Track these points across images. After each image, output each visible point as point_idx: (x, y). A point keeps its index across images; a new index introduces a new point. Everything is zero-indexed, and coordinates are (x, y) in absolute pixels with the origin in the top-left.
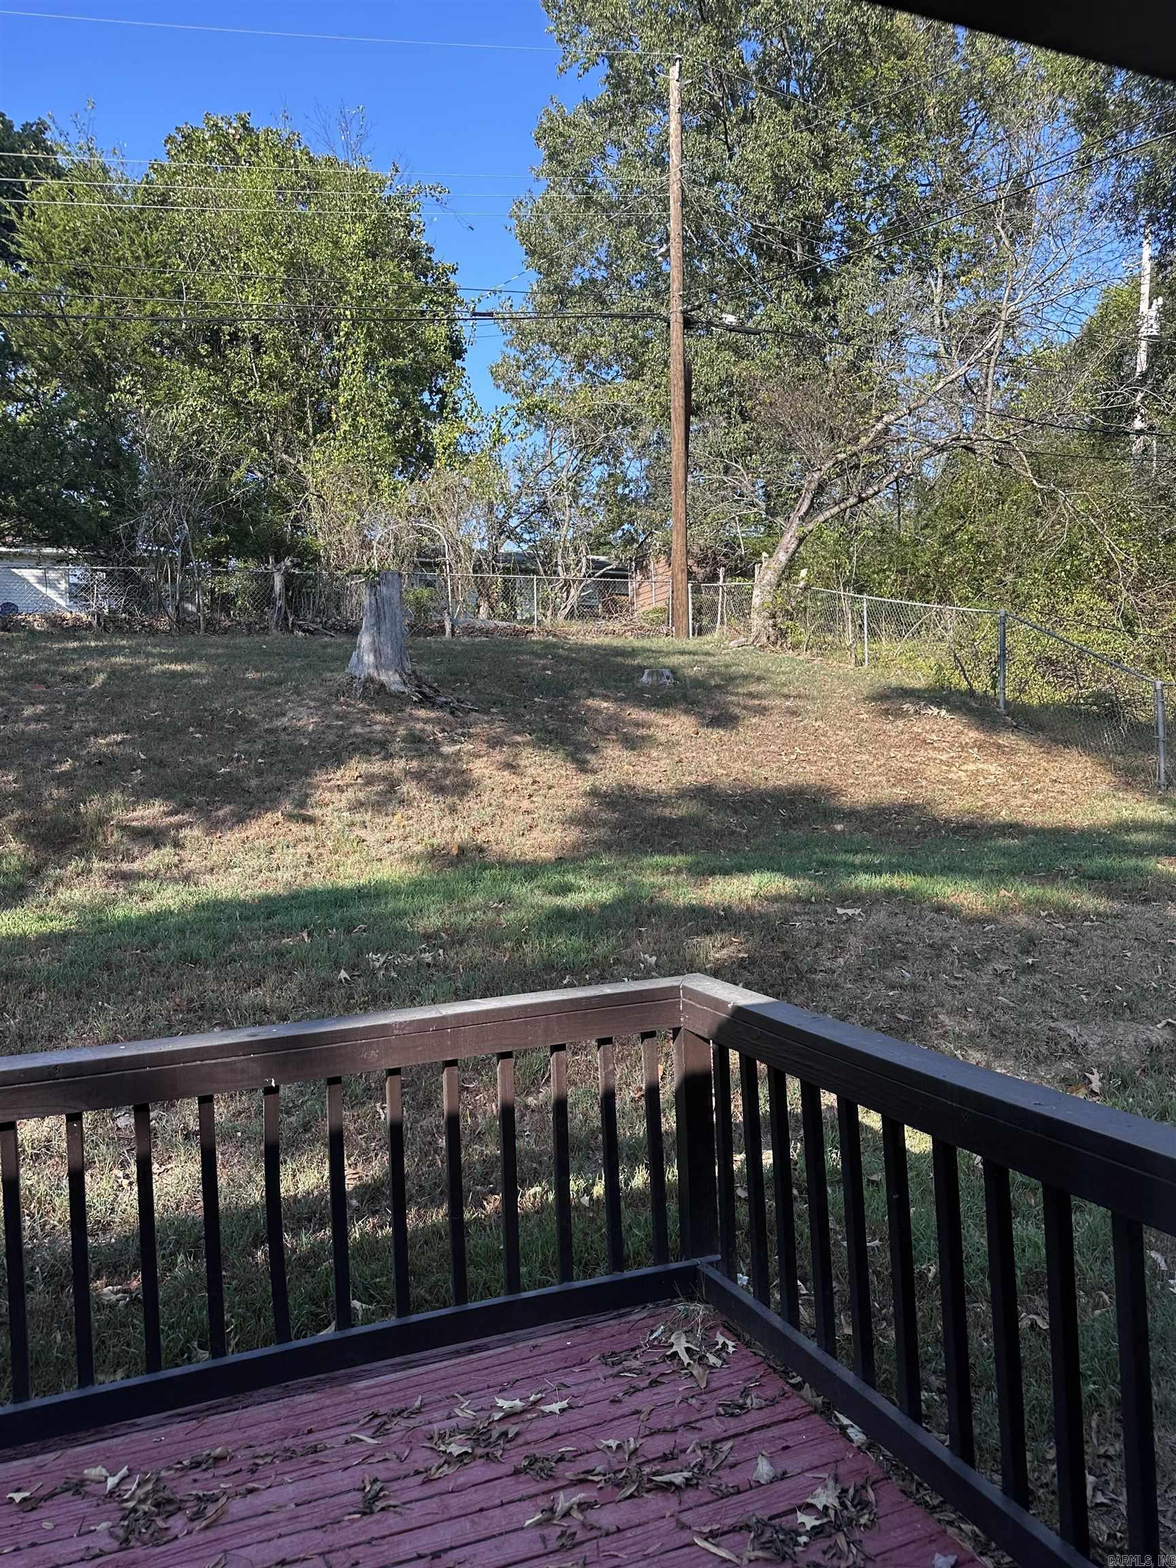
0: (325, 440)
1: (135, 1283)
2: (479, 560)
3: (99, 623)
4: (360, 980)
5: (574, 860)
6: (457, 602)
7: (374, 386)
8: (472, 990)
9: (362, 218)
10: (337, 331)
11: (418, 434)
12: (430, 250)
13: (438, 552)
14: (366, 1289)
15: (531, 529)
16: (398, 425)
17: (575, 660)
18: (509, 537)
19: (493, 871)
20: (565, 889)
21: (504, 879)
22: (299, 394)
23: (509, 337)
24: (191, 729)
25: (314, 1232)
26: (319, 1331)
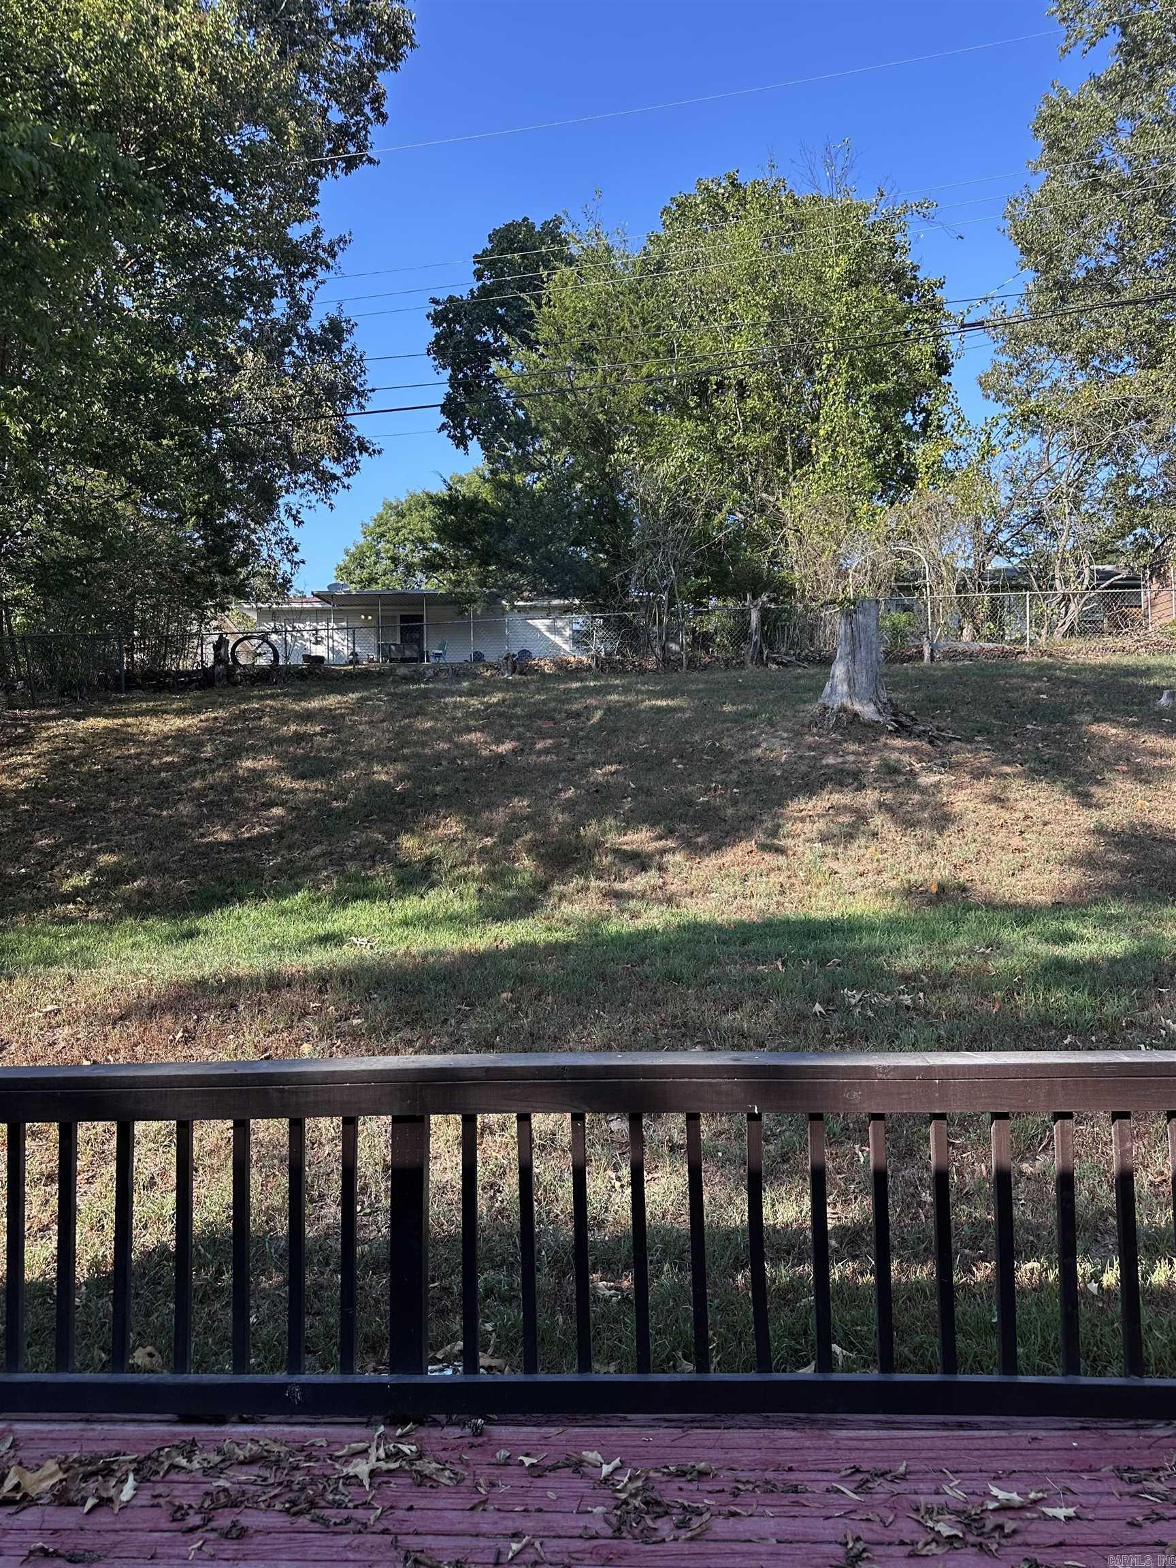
0: (804, 475)
1: (626, 1283)
2: (964, 579)
3: (597, 665)
4: (836, 1016)
5: (1075, 905)
6: (938, 625)
7: (856, 415)
8: (957, 1039)
9: (844, 249)
10: (818, 365)
11: (900, 456)
12: (915, 268)
13: (917, 575)
14: (846, 1335)
15: (1025, 541)
16: (879, 450)
17: (1076, 682)
18: (997, 553)
19: (979, 913)
20: (1067, 938)
21: (992, 921)
22: (781, 432)
23: (1001, 344)
24: (674, 761)
25: (793, 1266)
26: (798, 1368)
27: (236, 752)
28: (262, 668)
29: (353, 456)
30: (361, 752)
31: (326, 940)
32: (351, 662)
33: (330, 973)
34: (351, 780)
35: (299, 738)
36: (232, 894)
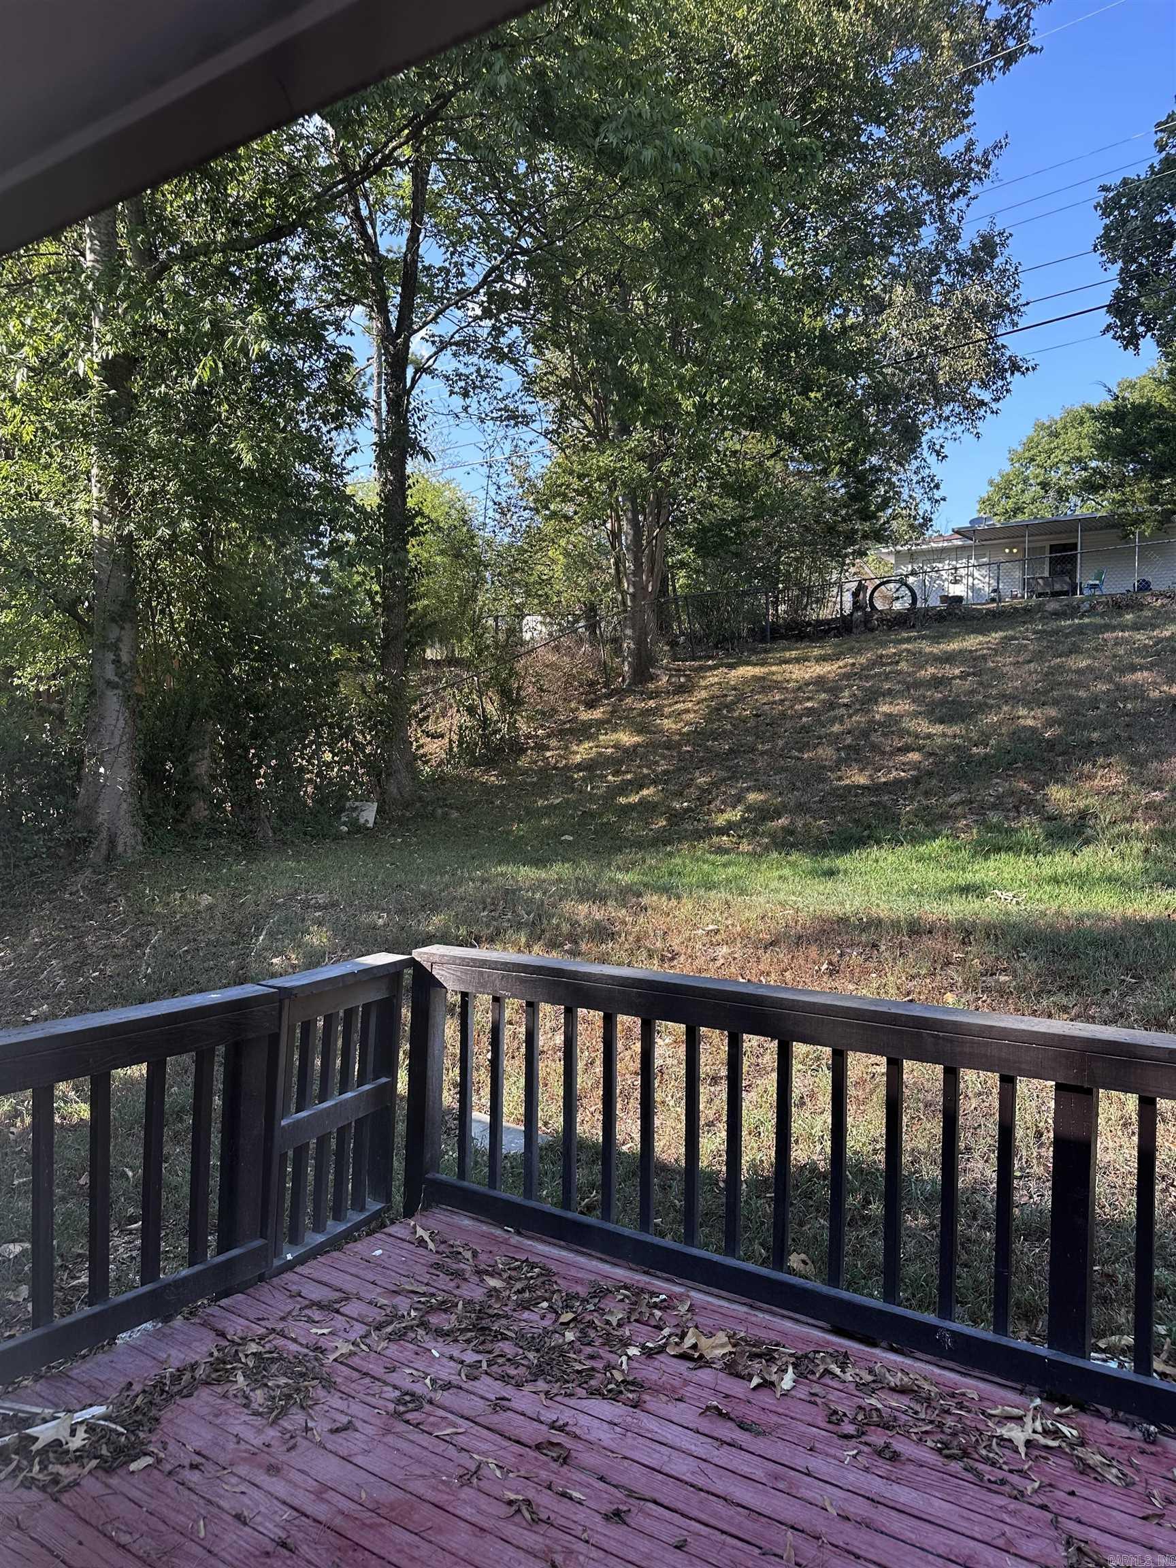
27: (873, 697)
28: (899, 613)
29: (1004, 378)
30: (1004, 696)
31: (965, 890)
32: (993, 600)
33: (974, 924)
34: (993, 724)
35: (937, 682)
36: (869, 837)
